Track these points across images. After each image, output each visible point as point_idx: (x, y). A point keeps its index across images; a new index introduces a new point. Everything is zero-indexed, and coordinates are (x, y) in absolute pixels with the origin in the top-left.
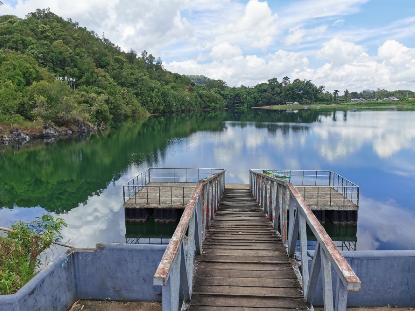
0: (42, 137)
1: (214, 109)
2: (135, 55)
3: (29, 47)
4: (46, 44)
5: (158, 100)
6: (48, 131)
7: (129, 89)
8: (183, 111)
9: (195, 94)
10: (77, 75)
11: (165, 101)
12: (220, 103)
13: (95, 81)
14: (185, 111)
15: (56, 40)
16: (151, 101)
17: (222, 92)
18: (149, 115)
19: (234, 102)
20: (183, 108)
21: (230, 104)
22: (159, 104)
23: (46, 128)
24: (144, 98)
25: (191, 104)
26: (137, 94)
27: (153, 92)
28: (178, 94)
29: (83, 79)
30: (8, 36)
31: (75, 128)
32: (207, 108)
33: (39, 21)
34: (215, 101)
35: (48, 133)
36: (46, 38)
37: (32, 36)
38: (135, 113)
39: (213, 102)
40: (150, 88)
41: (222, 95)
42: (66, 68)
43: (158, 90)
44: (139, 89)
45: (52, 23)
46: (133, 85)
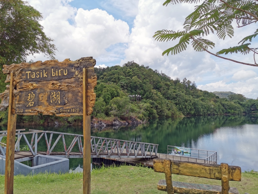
0: (112, 125)
1: (234, 114)
2: (179, 81)
3: (121, 81)
4: (129, 79)
5: (190, 107)
6: (115, 122)
7: (172, 101)
8: (209, 115)
9: (219, 103)
10: (142, 93)
11: (195, 108)
12: (238, 110)
13: (151, 97)
14: (210, 115)
15: (134, 76)
16: (185, 108)
17: (241, 103)
18: (183, 116)
19: (250, 110)
20: (209, 113)
21: (248, 111)
22: (191, 110)
23: (115, 121)
24: (180, 106)
25: (215, 110)
26: (176, 104)
27: (186, 102)
28: (205, 103)
29: (145, 96)
30: (113, 76)
31: (130, 122)
32: (228, 113)
33: (128, 68)
34: (234, 108)
35: (115, 124)
36: (129, 75)
37: (123, 75)
38: (174, 115)
39: (233, 109)
40: (185, 100)
41: (241, 105)
42: (137, 90)
43: (190, 101)
44: (177, 101)
45: (133, 68)
46: (174, 98)
